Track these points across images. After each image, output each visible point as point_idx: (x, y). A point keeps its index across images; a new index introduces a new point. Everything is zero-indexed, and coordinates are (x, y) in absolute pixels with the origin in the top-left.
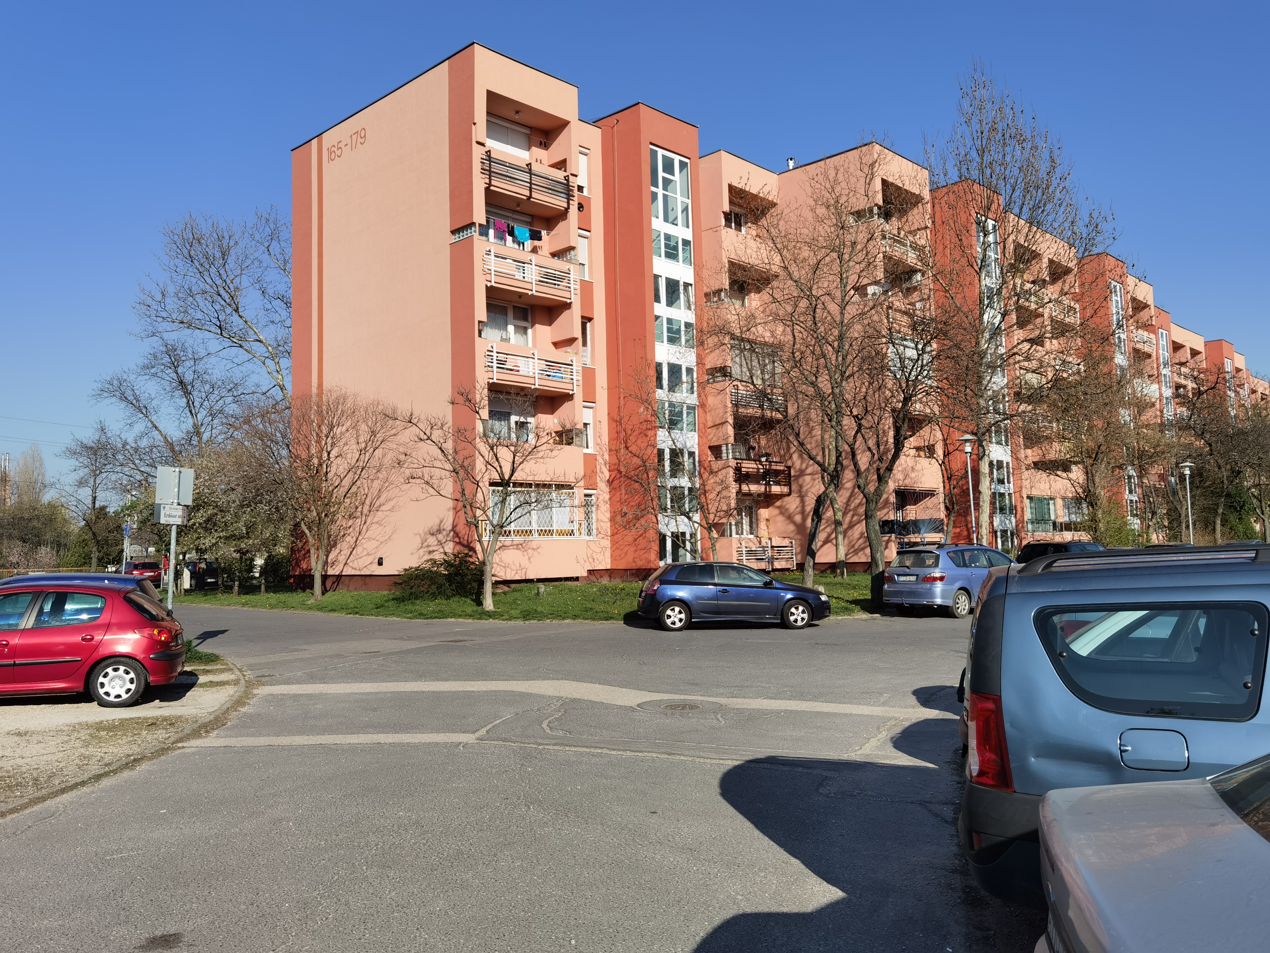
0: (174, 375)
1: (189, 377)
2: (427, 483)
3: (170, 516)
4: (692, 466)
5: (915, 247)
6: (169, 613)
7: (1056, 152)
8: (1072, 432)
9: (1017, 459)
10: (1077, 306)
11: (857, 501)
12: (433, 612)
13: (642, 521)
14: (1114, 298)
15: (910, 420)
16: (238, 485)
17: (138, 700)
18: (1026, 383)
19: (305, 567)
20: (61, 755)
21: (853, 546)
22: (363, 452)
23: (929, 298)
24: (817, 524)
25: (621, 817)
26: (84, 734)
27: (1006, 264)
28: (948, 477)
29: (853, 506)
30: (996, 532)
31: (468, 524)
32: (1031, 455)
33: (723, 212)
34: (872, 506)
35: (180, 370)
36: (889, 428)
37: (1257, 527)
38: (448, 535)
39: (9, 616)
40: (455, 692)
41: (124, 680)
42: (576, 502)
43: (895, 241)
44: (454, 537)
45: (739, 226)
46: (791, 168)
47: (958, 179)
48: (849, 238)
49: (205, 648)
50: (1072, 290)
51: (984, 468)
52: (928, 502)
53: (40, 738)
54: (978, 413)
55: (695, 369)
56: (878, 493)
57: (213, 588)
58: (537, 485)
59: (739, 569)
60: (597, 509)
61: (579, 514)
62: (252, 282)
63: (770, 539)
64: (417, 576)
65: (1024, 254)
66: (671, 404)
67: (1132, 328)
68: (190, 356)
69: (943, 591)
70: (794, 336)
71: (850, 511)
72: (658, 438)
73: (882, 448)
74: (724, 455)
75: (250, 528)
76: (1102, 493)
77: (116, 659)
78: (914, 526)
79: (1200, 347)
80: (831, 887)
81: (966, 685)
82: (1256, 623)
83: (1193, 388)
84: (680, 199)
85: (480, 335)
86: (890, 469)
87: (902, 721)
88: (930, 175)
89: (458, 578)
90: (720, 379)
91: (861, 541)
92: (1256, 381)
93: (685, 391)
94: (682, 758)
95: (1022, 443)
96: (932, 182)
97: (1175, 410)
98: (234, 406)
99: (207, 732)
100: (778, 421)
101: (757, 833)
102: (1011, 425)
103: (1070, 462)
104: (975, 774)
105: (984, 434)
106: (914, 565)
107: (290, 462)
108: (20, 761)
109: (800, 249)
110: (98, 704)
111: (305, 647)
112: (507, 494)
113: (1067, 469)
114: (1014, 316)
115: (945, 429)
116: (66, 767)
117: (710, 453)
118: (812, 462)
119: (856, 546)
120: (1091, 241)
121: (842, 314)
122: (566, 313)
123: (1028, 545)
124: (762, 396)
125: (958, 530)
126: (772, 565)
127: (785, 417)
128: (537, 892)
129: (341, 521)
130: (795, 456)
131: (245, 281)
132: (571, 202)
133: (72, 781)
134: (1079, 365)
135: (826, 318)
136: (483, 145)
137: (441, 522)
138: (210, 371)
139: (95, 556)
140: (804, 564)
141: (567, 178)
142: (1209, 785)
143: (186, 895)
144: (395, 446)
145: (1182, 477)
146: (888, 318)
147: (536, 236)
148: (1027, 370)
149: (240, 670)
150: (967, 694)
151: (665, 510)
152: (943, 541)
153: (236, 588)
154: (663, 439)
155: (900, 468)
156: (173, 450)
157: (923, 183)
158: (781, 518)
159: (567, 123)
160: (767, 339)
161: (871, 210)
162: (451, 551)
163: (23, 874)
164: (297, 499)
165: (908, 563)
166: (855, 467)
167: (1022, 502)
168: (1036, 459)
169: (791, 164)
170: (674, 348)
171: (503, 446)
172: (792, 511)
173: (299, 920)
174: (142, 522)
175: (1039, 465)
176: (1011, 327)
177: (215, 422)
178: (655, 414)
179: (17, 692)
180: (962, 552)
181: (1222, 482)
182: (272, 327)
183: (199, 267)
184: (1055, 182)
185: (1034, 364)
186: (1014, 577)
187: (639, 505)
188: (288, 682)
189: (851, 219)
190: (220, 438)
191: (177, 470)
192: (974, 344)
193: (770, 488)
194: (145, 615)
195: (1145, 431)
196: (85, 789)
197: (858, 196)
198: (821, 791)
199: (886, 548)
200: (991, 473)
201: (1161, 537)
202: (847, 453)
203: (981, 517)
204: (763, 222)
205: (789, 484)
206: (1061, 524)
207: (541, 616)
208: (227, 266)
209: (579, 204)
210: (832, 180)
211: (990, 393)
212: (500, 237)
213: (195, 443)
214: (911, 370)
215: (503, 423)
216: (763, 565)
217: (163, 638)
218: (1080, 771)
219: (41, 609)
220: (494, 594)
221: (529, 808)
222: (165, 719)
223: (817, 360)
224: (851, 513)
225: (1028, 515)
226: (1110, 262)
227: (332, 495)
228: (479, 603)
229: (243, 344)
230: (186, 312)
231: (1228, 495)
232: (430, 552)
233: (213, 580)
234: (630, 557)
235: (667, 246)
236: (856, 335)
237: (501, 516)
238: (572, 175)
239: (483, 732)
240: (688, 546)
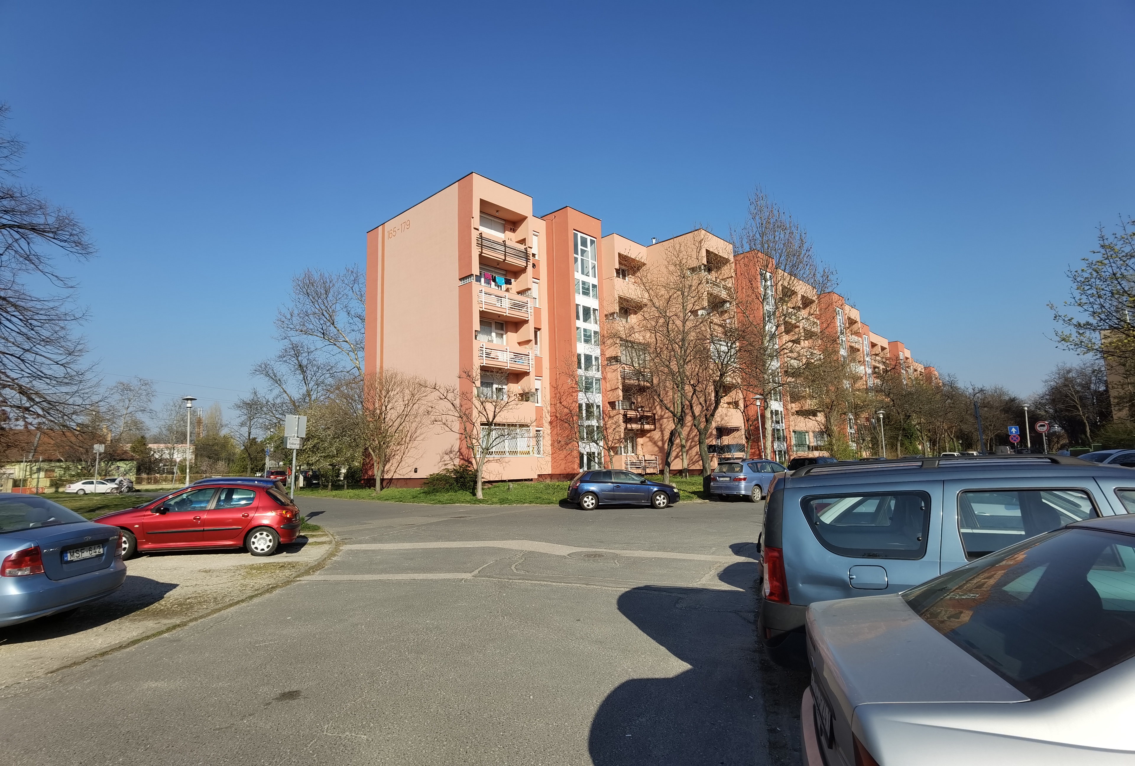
0: (296, 361)
1: (304, 362)
2: (444, 424)
3: (293, 444)
4: (598, 414)
5: (725, 288)
6: (292, 501)
7: (803, 235)
8: (817, 394)
9: (787, 409)
10: (818, 322)
11: (694, 434)
12: (447, 500)
13: (570, 446)
14: (838, 317)
15: (724, 386)
16: (332, 426)
17: (274, 552)
18: (791, 365)
19: (371, 474)
20: (230, 584)
21: (692, 460)
22: (407, 406)
23: (734, 317)
24: (671, 447)
25: (559, 623)
26: (243, 572)
27: (778, 298)
28: (747, 420)
29: (691, 436)
30: (775, 452)
31: (468, 448)
32: (795, 407)
33: (615, 269)
34: (703, 436)
35: (300, 359)
36: (712, 391)
37: (920, 447)
38: (456, 454)
39: (201, 502)
40: (460, 548)
41: (266, 540)
42: (531, 435)
43: (714, 284)
44: (459, 456)
45: (624, 276)
46: (654, 243)
47: (749, 250)
48: (687, 283)
49: (312, 522)
50: (815, 313)
51: (768, 414)
52: (736, 434)
53: (218, 574)
54: (764, 382)
55: (600, 358)
56: (706, 429)
57: (317, 486)
58: (509, 425)
59: (626, 474)
60: (543, 439)
61: (533, 442)
62: (342, 307)
63: (644, 456)
64: (438, 479)
65: (787, 292)
66: (586, 378)
67: (849, 334)
68: (306, 350)
69: (745, 486)
70: (656, 339)
71: (690, 439)
72: (579, 398)
73: (708, 403)
74: (617, 407)
75: (339, 451)
76: (835, 429)
77: (262, 528)
78: (728, 448)
79: (886, 345)
80: (683, 662)
81: (762, 541)
82: (923, 502)
83: (883, 369)
84: (590, 261)
85: (476, 338)
86: (713, 415)
87: (724, 563)
88: (733, 247)
89: (462, 480)
90: (614, 363)
91: (697, 456)
92: (917, 364)
93: (594, 370)
94: (594, 587)
95: (789, 400)
96: (735, 252)
97: (874, 381)
98: (330, 379)
99: (313, 571)
100: (648, 388)
101: (640, 632)
102: (783, 390)
103: (817, 411)
104: (767, 594)
105: (767, 395)
106: (728, 471)
107: (363, 412)
108: (206, 588)
109: (659, 289)
110: (252, 554)
111: (370, 522)
112: (491, 430)
113: (815, 415)
114: (783, 327)
115: (745, 392)
116: (233, 591)
117: (609, 406)
118: (667, 411)
119: (694, 460)
120: (824, 285)
121: (684, 326)
122: (525, 326)
123: (794, 460)
124: (639, 373)
125: (753, 451)
126: (645, 471)
127: (652, 385)
128: (510, 668)
129: (393, 447)
130: (658, 408)
131: (338, 307)
132: (528, 263)
133: (236, 600)
134: (820, 355)
135: (674, 329)
136: (478, 230)
137: (452, 446)
138: (317, 359)
139: (249, 467)
140: (664, 470)
141: (526, 249)
142: (901, 597)
143: (303, 668)
144: (426, 403)
145: (878, 419)
146: (710, 328)
147: (508, 282)
148: (791, 358)
149: (332, 535)
150: (763, 547)
151: (583, 439)
152: (745, 457)
153: (330, 486)
154: (582, 397)
155: (718, 415)
156: (294, 405)
157: (730, 252)
158: (650, 443)
159: (526, 218)
160: (641, 341)
161: (700, 268)
162: (458, 464)
163: (207, 655)
164: (367, 434)
165: (724, 470)
166: (693, 414)
167: (790, 434)
168: (797, 409)
169: (654, 241)
170: (587, 346)
171: (489, 402)
172: (656, 439)
173: (369, 683)
174: (276, 448)
175: (798, 413)
176: (781, 333)
177: (319, 388)
178: (577, 383)
179: (205, 547)
180: (756, 463)
181: (900, 422)
182: (353, 333)
183: (312, 299)
184: (803, 252)
185: (795, 355)
186: (789, 478)
187: (568, 436)
188: (360, 542)
189: (689, 273)
190: (322, 398)
191: (297, 417)
192: (760, 343)
193: (644, 426)
194: (278, 502)
195: (858, 393)
196: (243, 604)
197: (693, 259)
198: (677, 606)
199: (711, 461)
200: (772, 417)
201: (868, 454)
202: (688, 406)
203: (766, 443)
204: (638, 274)
205: (654, 424)
206: (813, 447)
207: (511, 502)
208: (328, 299)
209: (533, 264)
210: (678, 250)
211: (770, 371)
212: (488, 282)
213: (307, 401)
214: (724, 358)
215: (489, 389)
216: (640, 471)
217: (288, 516)
218: (828, 591)
219: (220, 497)
220: (483, 489)
221: (504, 618)
222: (289, 564)
223: (670, 352)
224: (691, 440)
225: (793, 442)
226: (835, 297)
227: (387, 431)
228: (474, 494)
229: (336, 343)
230: (304, 325)
231: (904, 429)
232: (445, 465)
233: (316, 482)
234: (563, 467)
235: (583, 288)
236: (692, 338)
237: (487, 443)
238: (529, 247)
239: (476, 572)
240: (597, 460)
